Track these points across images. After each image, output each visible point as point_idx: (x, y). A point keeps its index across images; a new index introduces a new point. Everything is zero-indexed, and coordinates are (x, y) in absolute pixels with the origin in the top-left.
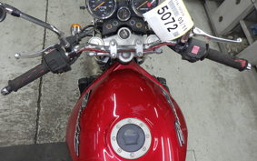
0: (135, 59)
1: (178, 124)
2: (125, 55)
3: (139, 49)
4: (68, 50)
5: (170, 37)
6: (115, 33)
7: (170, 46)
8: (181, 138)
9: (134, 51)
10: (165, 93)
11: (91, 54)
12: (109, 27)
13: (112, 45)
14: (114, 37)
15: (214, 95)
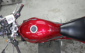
0: (18, 27)
1: (33, 19)
2: (17, 29)
3: (16, 26)
4: (13, 41)
5: (14, 19)
6: (11, 31)
7: (16, 19)
8: (35, 19)
9: (16, 27)
10: (26, 21)
11: (15, 37)
12: (9, 32)
13: (14, 32)
14: (12, 31)
15: (30, 7)
